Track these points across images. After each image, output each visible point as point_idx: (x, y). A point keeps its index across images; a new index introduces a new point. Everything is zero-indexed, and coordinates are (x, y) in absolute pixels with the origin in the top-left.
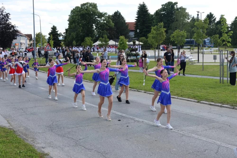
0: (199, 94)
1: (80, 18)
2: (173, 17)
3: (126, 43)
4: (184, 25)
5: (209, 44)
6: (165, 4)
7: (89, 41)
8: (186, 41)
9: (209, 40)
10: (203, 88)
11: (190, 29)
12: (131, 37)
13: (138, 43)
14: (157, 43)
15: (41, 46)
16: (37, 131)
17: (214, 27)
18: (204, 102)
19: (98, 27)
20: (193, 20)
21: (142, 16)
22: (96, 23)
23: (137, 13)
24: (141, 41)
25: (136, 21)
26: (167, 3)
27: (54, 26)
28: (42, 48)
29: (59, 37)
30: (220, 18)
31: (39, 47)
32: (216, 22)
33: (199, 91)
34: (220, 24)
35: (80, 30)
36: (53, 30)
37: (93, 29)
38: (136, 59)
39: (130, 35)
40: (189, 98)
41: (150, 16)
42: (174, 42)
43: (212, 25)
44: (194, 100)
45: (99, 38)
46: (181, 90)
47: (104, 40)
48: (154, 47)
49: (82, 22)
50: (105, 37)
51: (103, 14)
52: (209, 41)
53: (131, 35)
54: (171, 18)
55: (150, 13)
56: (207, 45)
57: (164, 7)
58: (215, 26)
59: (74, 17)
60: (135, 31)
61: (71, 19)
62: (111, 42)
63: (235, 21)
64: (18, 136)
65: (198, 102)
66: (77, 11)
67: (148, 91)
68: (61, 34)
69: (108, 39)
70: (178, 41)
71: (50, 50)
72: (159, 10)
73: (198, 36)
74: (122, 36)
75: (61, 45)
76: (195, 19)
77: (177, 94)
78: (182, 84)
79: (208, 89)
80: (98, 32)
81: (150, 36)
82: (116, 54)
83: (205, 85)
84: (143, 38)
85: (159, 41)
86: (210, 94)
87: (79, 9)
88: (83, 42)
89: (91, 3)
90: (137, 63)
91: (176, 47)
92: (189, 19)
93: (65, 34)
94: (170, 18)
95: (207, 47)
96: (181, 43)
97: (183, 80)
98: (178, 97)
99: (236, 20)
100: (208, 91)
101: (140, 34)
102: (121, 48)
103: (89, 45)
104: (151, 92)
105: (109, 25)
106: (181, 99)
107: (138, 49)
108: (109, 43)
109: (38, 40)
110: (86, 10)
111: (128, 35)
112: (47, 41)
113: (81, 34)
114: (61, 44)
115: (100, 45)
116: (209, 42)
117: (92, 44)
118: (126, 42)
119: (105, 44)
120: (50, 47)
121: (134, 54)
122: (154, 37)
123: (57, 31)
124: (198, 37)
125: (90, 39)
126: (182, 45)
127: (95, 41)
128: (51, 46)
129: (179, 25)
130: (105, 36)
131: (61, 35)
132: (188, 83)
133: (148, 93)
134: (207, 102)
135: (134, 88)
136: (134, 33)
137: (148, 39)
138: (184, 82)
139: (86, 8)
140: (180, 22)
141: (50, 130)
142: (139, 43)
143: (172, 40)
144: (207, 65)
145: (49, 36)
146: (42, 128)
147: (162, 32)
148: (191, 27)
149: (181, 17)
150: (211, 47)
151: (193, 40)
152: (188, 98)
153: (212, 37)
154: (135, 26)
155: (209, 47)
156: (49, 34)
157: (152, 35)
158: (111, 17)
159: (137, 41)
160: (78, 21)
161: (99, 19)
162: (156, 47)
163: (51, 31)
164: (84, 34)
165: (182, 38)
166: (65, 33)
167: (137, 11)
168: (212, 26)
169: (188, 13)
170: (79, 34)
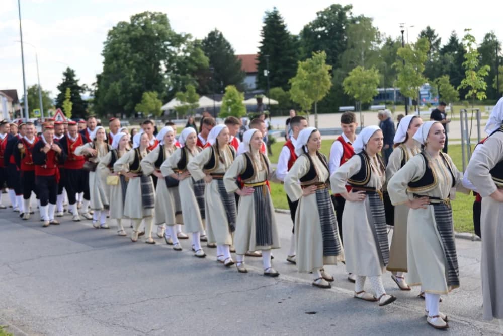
1: (131, 48)
2: (344, 38)
3: (240, 102)
4: (370, 56)
5: (428, 98)
6: (323, 10)
8: (378, 93)
9: (428, 88)
11: (384, 64)
14: (312, 99)
15: (40, 115)
16: (47, 315)
17: (437, 59)
19: (173, 68)
20: (390, 43)
21: (273, 39)
22: (168, 58)
23: (262, 33)
24: (272, 96)
25: (259, 51)
26: (328, 8)
27: (68, 69)
29: (81, 94)
30: (450, 38)
31: (35, 117)
32: (441, 46)
34: (450, 53)
35: (131, 76)
36: (67, 78)
37: (160, 72)
39: (246, 84)
41: (291, 38)
43: (434, 55)
45: (177, 93)
47: (187, 98)
48: (305, 109)
49: (136, 57)
50: (189, 89)
51: (183, 38)
52: (426, 92)
53: (249, 84)
54: (340, 42)
55: (289, 32)
56: (424, 100)
57: (322, 18)
58: (439, 56)
59: (117, 45)
60: (259, 74)
61: (109, 50)
62: (205, 102)
63: (484, 43)
64: (4, 330)
66: (122, 33)
68: (87, 87)
69: (197, 95)
70: (359, 93)
72: (310, 24)
73: (405, 79)
74: (231, 86)
75: (86, 112)
76: (393, 43)
80: (172, 79)
81: (295, 83)
84: (278, 90)
85: (316, 95)
87: (126, 27)
88: (138, 104)
89: (156, 13)
91: (353, 107)
92: (379, 42)
93: (96, 87)
94: (336, 41)
95: (423, 105)
96: (368, 97)
99: (486, 40)
101: (269, 81)
102: (228, 113)
103: (155, 109)
105: (197, 62)
108: (199, 104)
109: (33, 101)
110: (144, 28)
111: (243, 83)
112: (55, 103)
113: (134, 85)
114: (87, 110)
116: (429, 94)
117: (159, 107)
118: (241, 100)
119: (190, 107)
122: (304, 85)
123: (77, 81)
124: (407, 81)
125: (156, 94)
127: (167, 100)
129: (358, 57)
130: (191, 87)
131: (86, 89)
136: (256, 79)
137: (291, 91)
139: (143, 25)
140: (361, 49)
141: (79, 312)
142: (269, 101)
143: (347, 92)
145: (59, 92)
146: (61, 308)
147: (322, 74)
148: (386, 61)
149: (361, 39)
150: (432, 104)
151: (391, 89)
153: (435, 81)
154: (258, 62)
155: (428, 105)
156: (59, 88)
157: (299, 81)
158: (202, 43)
159: (264, 94)
160: (126, 56)
161: (172, 49)
162: (310, 108)
163: (63, 79)
164: (141, 84)
165: (369, 86)
166: (96, 84)
167: (262, 29)
168: (434, 57)
169: (378, 29)
170: (129, 85)
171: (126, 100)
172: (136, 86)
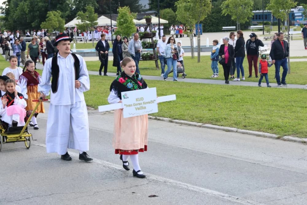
0: (280, 122)
3: (131, 22)
5: (302, 20)
7: (56, 19)
8: (253, 14)
9: (302, 10)
10: (288, 109)
12: (143, 8)
13: (158, 21)
14: (196, 19)
18: (291, 138)
24: (163, 16)
33: (280, 117)
38: (152, 53)
40: (261, 131)
42: (229, 16)
44: (271, 135)
45: (78, 13)
46: (245, 115)
47: (87, 17)
50: (89, 9)
52: (300, 14)
53: (143, 5)
56: (298, 21)
62: (103, 21)
65: (278, 138)
67: (177, 119)
69: (96, 15)
70: (236, 15)
74: (124, 7)
77: (236, 124)
78: (246, 102)
79: (298, 112)
81: (180, 5)
83: (293, 104)
84: (168, 10)
85: (199, 16)
86: (302, 122)
88: (43, 22)
91: (235, 27)
93: (7, 5)
95: (297, 26)
96: (244, 18)
97: (249, 95)
98: (238, 128)
100: (300, 115)
101: (160, 2)
102: (121, 31)
104: (184, 120)
106: (243, 133)
107: (157, 34)
108: (97, 23)
111: (138, 4)
113: (40, 4)
115: (80, 27)
116: (302, 16)
117: (62, 25)
118: (132, 20)
119: (90, 25)
121: (148, 43)
122: (188, 8)
125: (59, 13)
126: (244, 22)
127: (69, 19)
130: (89, 7)
132: (259, 100)
134: (297, 137)
137: (176, 13)
138: (249, 98)
143: (225, 14)
144: (297, 62)
151: (269, 11)
152: (258, 131)
157: (184, 4)
159: (156, 16)
164: (46, 4)
166: (7, 3)
170: (37, 5)
171: (33, 19)
172: (43, 5)
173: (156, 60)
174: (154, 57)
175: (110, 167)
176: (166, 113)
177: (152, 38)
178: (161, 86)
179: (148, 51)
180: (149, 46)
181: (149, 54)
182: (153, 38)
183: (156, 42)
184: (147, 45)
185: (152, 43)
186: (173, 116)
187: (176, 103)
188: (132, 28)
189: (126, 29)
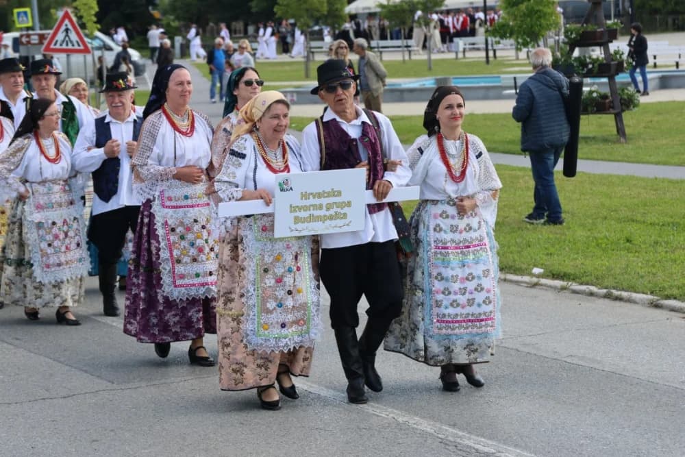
15: (30, 24)
28: (35, 39)
38: (606, 90)
67: (675, 298)
71: (82, 47)
82: (488, 61)
90: (618, 118)
103: (325, 13)
120: (78, 34)
121: (594, 61)
128: (83, 26)
133: (673, 310)
135: (584, 279)
173: (615, 111)
174: (612, 102)
175: (459, 444)
176: (642, 277)
177: (604, 45)
178: (628, 193)
179: (594, 84)
180: (596, 70)
181: (595, 95)
182: (610, 45)
183: (618, 56)
184: (590, 66)
185: (605, 62)
186: (664, 288)
187: (675, 246)
188: (545, 14)
189: (529, 19)
